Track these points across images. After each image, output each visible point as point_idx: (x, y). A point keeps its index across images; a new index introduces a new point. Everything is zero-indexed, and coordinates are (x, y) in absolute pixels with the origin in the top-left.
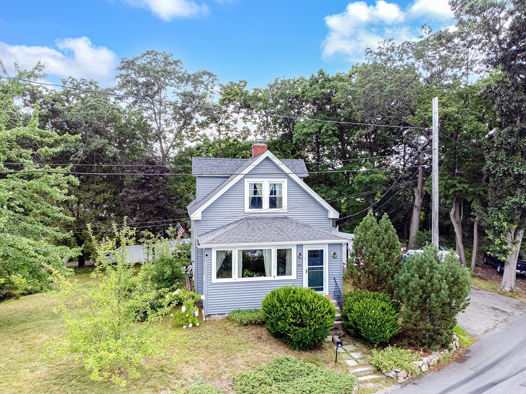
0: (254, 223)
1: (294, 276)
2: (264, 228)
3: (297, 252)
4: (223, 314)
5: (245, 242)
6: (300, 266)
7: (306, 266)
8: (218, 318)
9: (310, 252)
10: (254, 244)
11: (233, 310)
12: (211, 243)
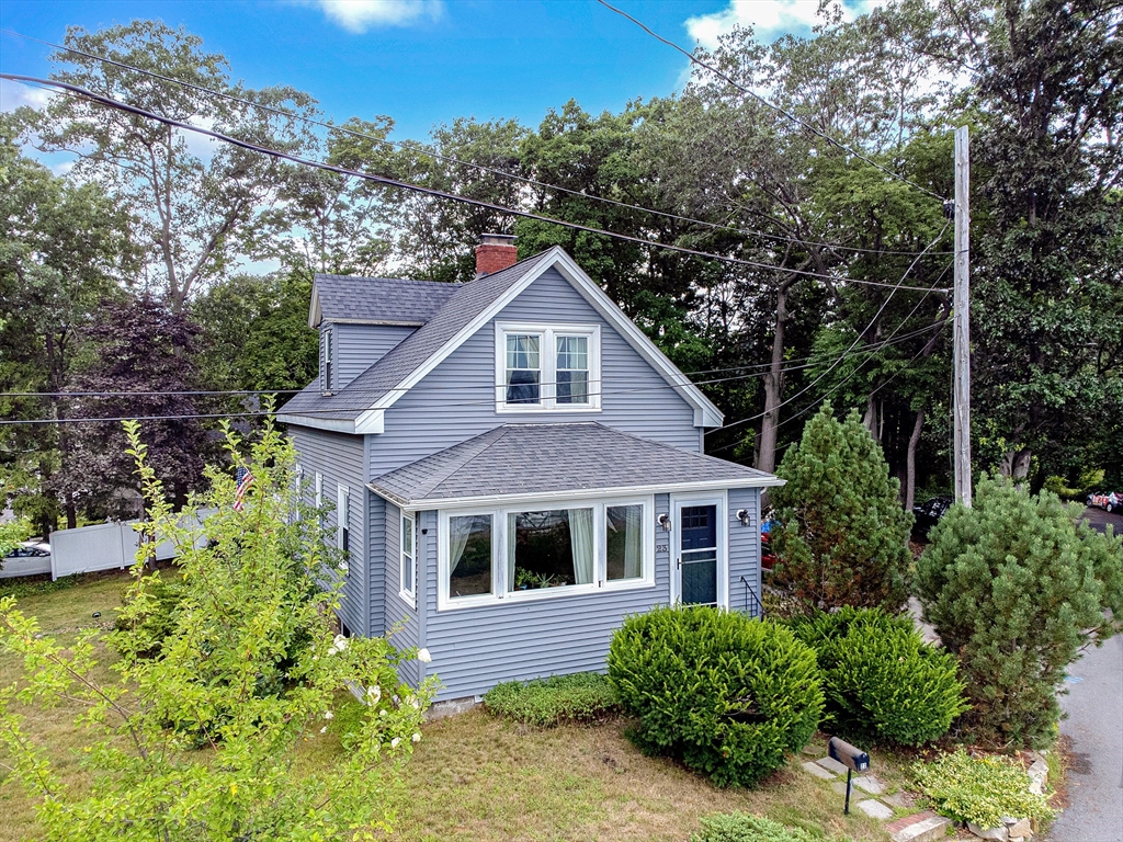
0: (527, 441)
1: (648, 579)
2: (559, 452)
3: (656, 514)
4: (466, 698)
5: (530, 490)
6: (662, 549)
7: (676, 551)
8: (455, 710)
9: (685, 511)
10: (555, 494)
11: (495, 683)
12: (439, 495)
